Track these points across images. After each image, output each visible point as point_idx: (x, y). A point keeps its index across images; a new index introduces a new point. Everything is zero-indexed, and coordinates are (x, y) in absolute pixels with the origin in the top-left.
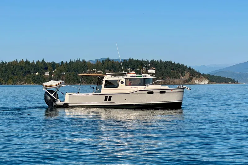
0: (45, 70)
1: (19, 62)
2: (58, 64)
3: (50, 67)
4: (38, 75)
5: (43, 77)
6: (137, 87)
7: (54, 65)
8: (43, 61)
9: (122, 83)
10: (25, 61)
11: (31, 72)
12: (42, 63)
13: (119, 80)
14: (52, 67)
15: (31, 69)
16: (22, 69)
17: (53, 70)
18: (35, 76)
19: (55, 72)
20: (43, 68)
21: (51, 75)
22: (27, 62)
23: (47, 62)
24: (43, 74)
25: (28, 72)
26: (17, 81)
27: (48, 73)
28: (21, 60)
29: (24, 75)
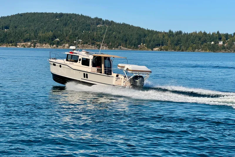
0: (219, 40)
1: (198, 33)
2: (231, 35)
3: (223, 38)
4: (213, 44)
5: (218, 45)
7: (227, 36)
8: (218, 32)
10: (203, 33)
11: (208, 42)
12: (217, 34)
14: (226, 37)
15: (208, 39)
16: (200, 39)
17: (226, 40)
18: (210, 45)
19: (228, 41)
20: (218, 38)
21: (224, 44)
22: (205, 33)
23: (221, 33)
24: (217, 43)
25: (205, 41)
26: (196, 49)
27: (222, 42)
28: (200, 31)
29: (202, 44)
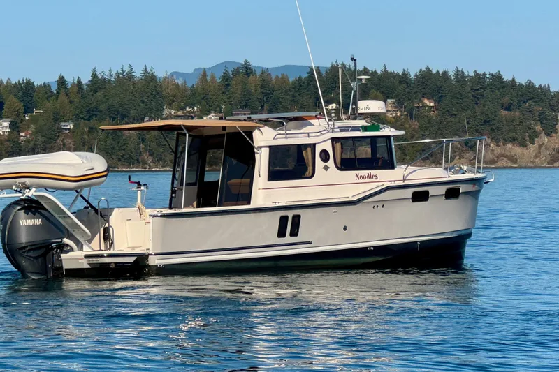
6: (374, 172)
9: (325, 156)
13: (314, 145)
